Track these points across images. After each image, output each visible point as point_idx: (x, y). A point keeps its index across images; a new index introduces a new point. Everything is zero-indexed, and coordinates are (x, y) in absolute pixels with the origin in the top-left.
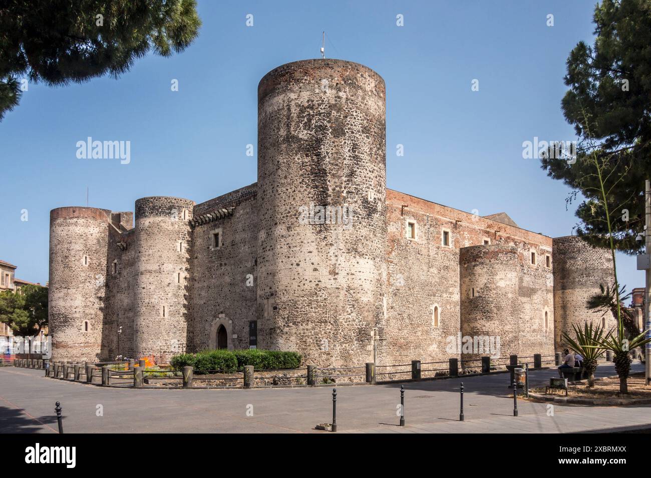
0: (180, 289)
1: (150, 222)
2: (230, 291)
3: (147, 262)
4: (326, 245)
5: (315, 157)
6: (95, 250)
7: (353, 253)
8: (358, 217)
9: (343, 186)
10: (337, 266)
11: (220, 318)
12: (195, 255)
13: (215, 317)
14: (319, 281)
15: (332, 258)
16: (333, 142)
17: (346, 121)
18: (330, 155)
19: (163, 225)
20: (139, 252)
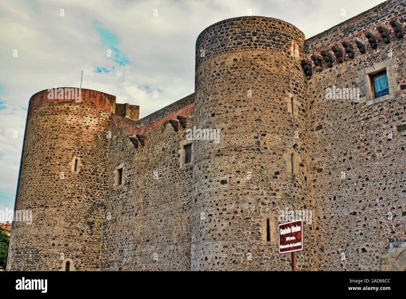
1: (235, 60)
3: (232, 131)
6: (90, 151)
12: (316, 124)
19: (261, 63)
20: (213, 115)
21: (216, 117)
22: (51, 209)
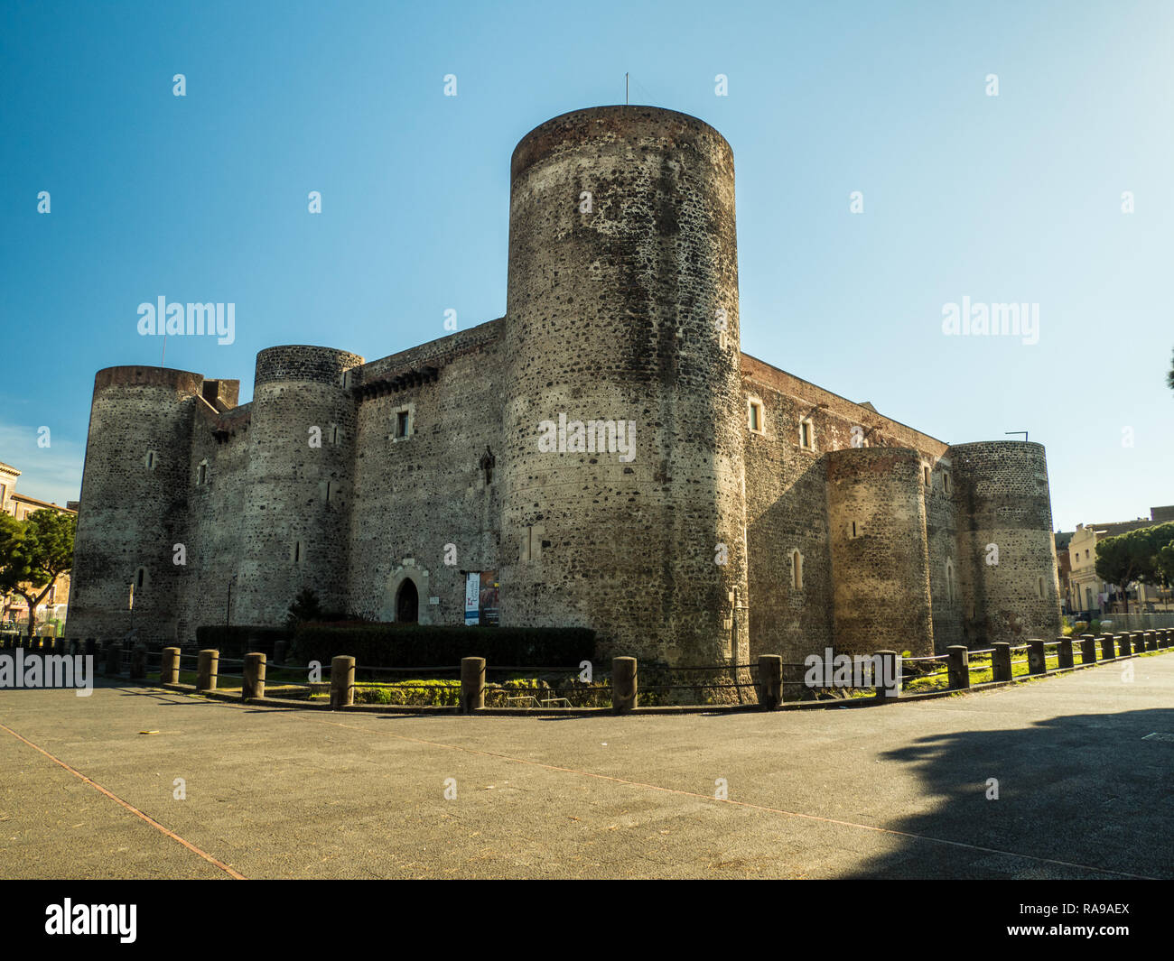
0: (329, 511)
1: (282, 390)
2: (426, 515)
3: (273, 460)
4: (649, 425)
5: (625, 267)
7: (697, 442)
8: (703, 376)
9: (678, 319)
10: (669, 464)
11: (404, 567)
12: (360, 452)
13: (395, 564)
14: (636, 493)
15: (659, 450)
16: (660, 243)
17: (680, 209)
18: (654, 265)
19: (307, 394)
20: (259, 442)
21: (262, 444)
22: (121, 511)
